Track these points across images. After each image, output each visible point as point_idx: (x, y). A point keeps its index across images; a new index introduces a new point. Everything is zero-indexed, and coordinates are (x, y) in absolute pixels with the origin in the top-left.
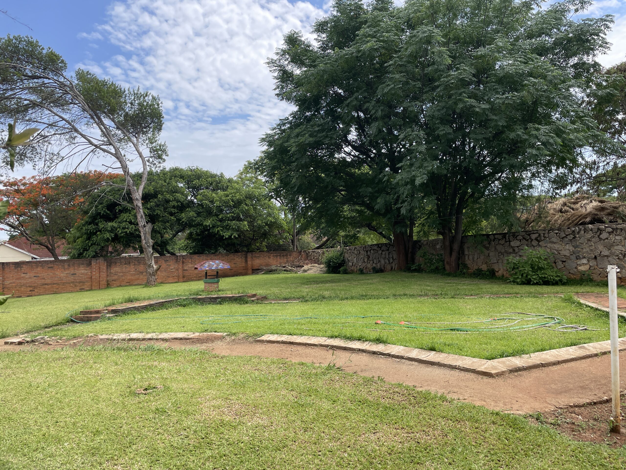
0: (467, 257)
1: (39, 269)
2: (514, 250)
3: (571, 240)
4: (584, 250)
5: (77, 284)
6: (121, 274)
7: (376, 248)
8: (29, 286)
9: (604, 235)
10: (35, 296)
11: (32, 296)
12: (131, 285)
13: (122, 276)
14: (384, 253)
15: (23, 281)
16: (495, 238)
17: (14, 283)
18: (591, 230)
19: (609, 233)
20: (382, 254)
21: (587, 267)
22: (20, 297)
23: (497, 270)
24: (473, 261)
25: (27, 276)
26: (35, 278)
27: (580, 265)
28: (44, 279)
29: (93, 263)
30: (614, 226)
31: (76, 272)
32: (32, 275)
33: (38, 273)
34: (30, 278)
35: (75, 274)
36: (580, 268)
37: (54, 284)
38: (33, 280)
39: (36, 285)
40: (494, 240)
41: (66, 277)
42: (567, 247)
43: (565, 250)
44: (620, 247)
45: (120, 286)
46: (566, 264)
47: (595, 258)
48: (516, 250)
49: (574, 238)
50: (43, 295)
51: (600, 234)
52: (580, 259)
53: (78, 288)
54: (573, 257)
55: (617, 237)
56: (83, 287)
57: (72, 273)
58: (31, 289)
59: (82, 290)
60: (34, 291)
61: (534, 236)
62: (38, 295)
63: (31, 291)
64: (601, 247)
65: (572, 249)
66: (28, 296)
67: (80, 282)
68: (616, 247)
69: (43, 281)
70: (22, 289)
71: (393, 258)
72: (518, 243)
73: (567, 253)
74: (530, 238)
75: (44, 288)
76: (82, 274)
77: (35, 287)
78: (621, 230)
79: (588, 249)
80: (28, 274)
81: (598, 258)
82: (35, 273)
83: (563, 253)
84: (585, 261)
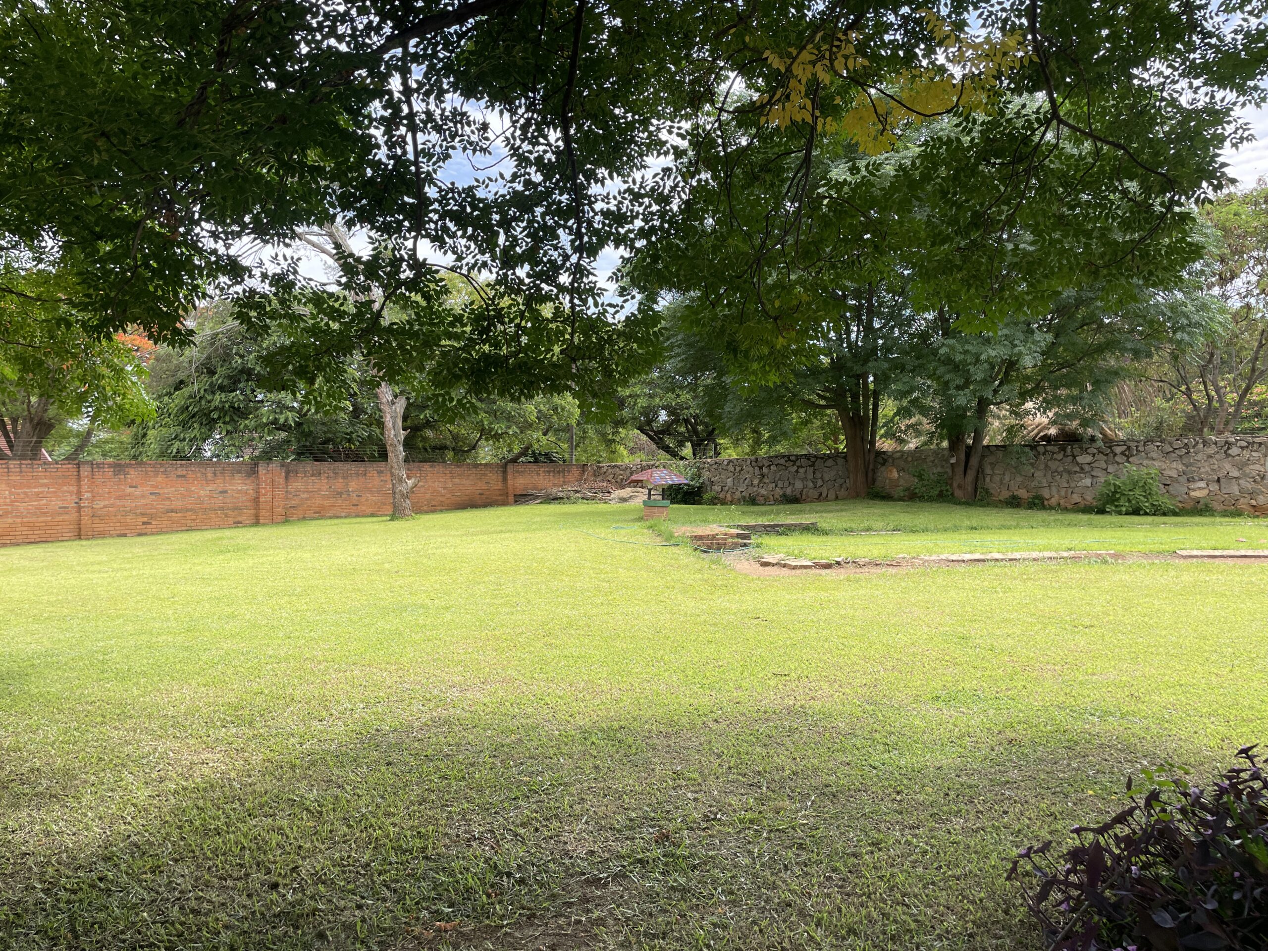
0: (988, 479)
1: (159, 479)
2: (1082, 469)
3: (1181, 457)
4: (1202, 470)
5: (230, 512)
6: (306, 495)
7: (782, 461)
8: (142, 514)
9: (1234, 451)
10: (152, 534)
11: (146, 534)
12: (323, 517)
13: (307, 499)
14: (802, 470)
15: (129, 503)
16: (1046, 451)
17: (112, 505)
18: (1216, 443)
19: (1242, 448)
20: (797, 471)
21: (1205, 492)
22: (125, 535)
23: (1047, 497)
24: (1002, 483)
25: (138, 492)
26: (153, 497)
27: (1194, 490)
28: (169, 499)
29: (262, 469)
30: (1250, 440)
31: (228, 487)
32: (147, 490)
33: (157, 487)
34: (143, 496)
35: (226, 492)
36: (1193, 494)
37: (188, 510)
38: (148, 501)
39: (154, 511)
40: (1044, 454)
41: (210, 497)
42: (1174, 465)
43: (1171, 469)
44: (1257, 467)
45: (304, 518)
46: (1171, 488)
47: (1218, 480)
48: (1087, 468)
49: (1187, 453)
50: (167, 532)
51: (1228, 448)
52: (1194, 481)
53: (231, 520)
54: (1183, 479)
55: (1254, 454)
56: (240, 519)
57: (220, 489)
58: (145, 520)
59: (238, 524)
60: (150, 523)
61: (1118, 450)
62: (157, 534)
63: (144, 523)
64: (1227, 466)
65: (1181, 467)
66: (140, 535)
67: (235, 509)
68: (1251, 467)
69: (168, 503)
70: (128, 519)
71: (822, 478)
72: (1089, 459)
73: (1174, 474)
74: (1112, 452)
75: (170, 519)
76: (239, 492)
77: (152, 517)
78: (1260, 444)
79: (1207, 469)
80: (140, 489)
81: (1222, 480)
82: (152, 486)
83: (1166, 473)
84: (1202, 484)
